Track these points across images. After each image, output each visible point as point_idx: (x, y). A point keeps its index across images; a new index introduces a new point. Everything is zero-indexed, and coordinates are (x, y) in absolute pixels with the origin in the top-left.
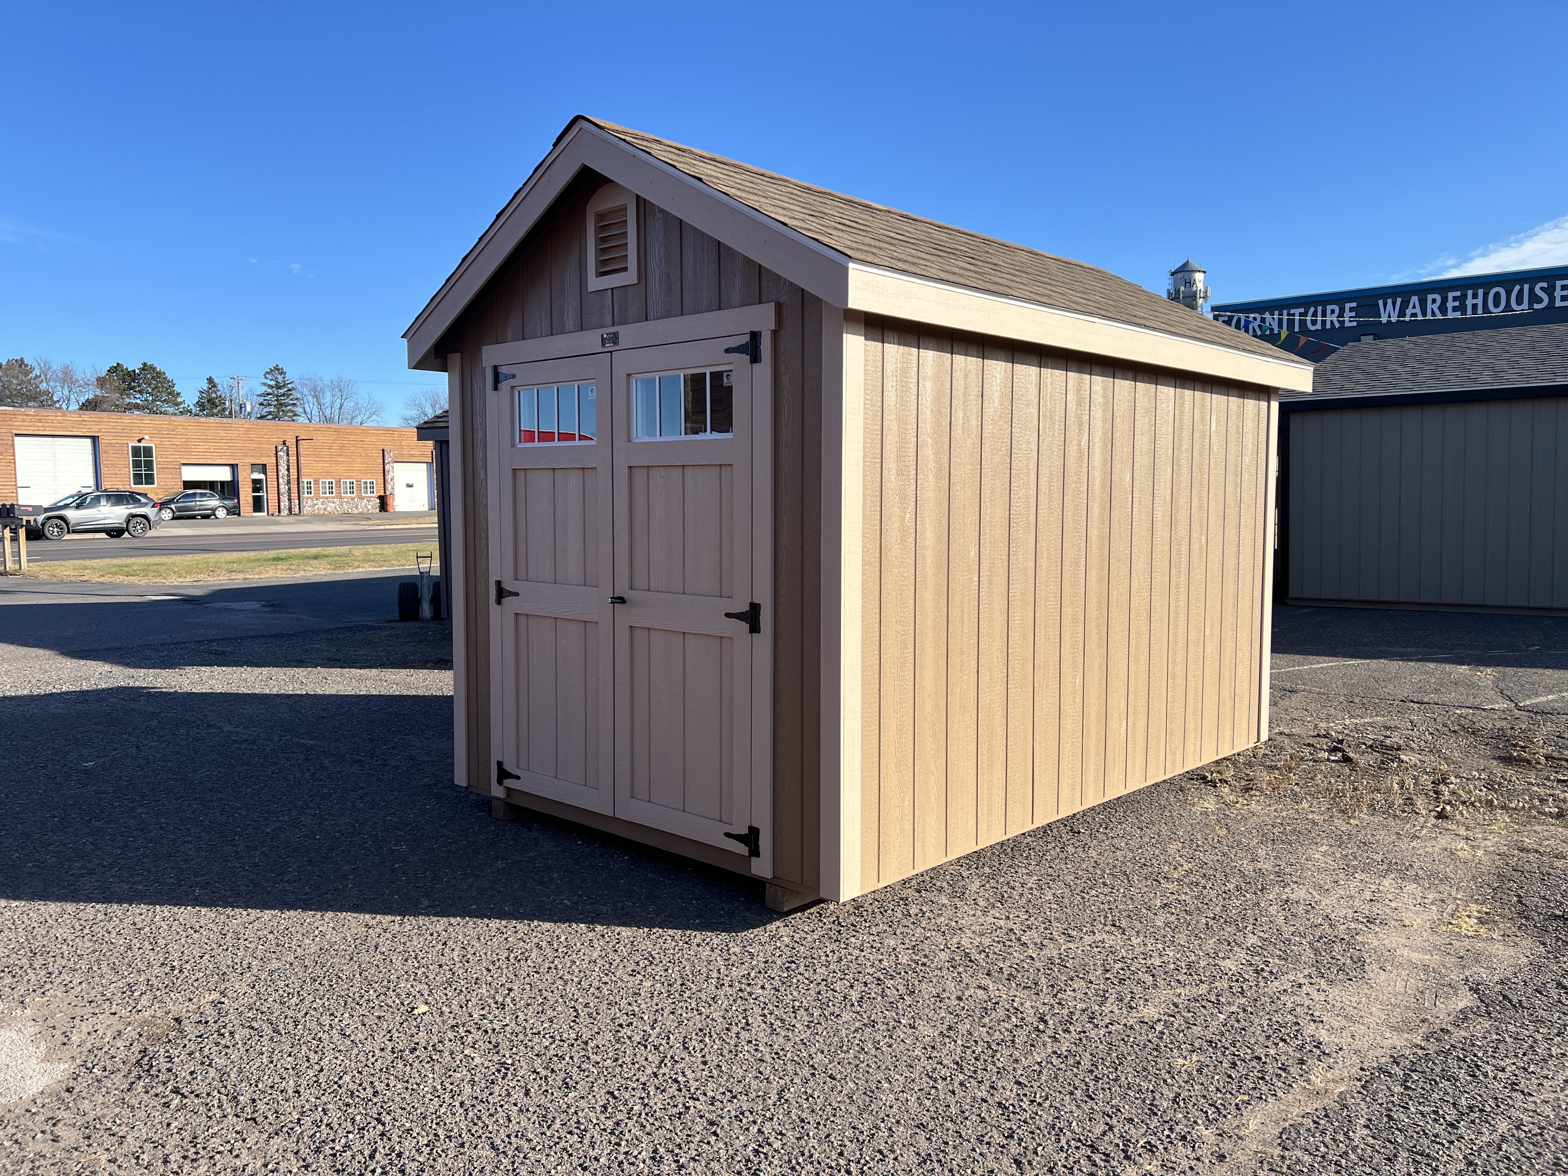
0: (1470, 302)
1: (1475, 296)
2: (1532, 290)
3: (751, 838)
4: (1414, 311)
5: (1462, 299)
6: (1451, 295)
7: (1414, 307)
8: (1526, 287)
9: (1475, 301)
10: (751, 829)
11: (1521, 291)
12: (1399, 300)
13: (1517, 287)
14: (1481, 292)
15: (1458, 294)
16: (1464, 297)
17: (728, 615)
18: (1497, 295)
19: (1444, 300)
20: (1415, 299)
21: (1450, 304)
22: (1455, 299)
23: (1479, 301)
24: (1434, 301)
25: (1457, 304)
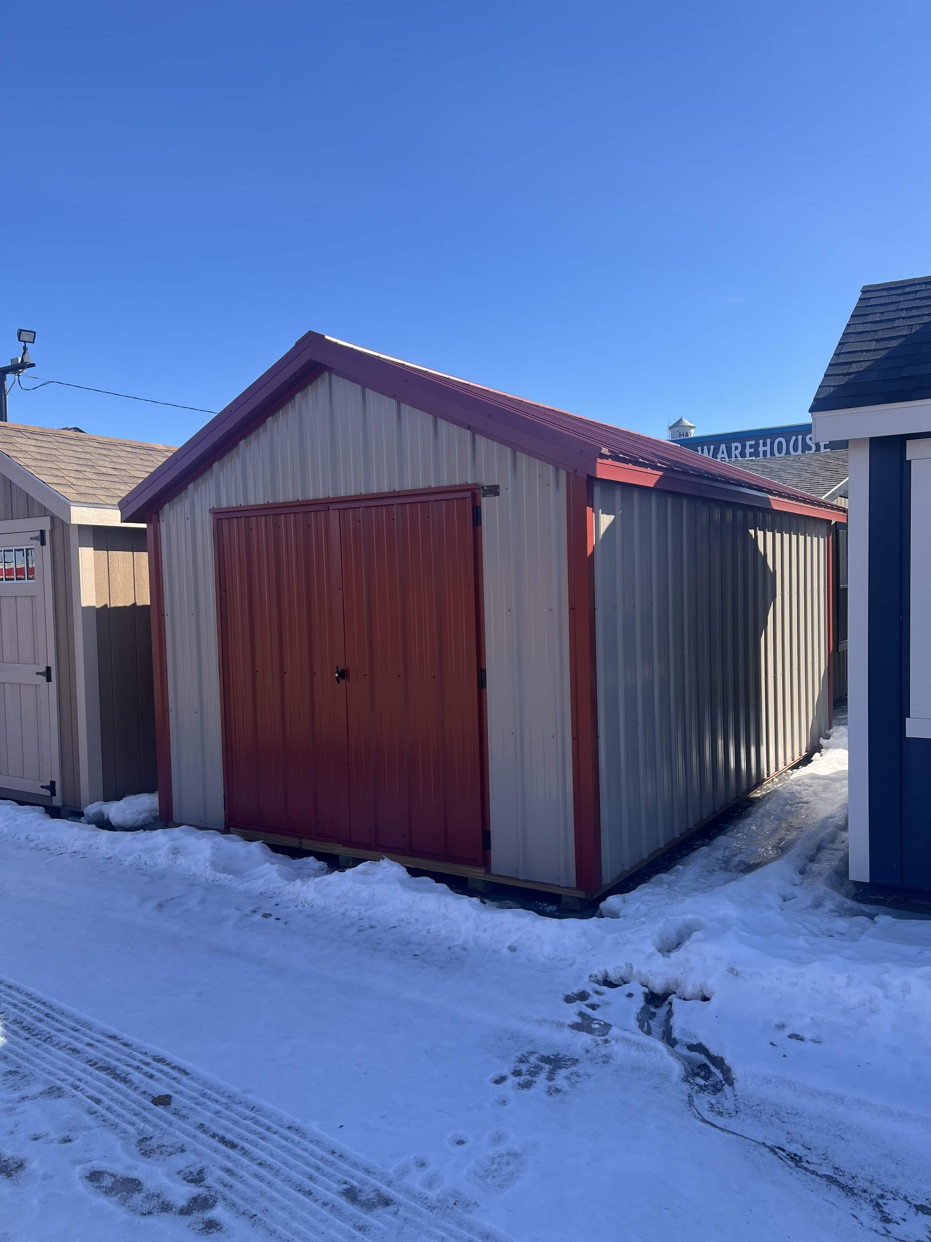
0: (761, 449)
1: (765, 445)
2: (804, 439)
3: (52, 787)
4: (723, 456)
5: (756, 446)
6: (748, 443)
7: (723, 453)
8: (800, 437)
9: (765, 448)
10: (51, 782)
11: (796, 440)
12: (712, 447)
13: (794, 438)
14: (768, 441)
15: (753, 442)
16: (757, 444)
17: (37, 673)
18: (780, 443)
19: (744, 447)
20: (723, 447)
21: (748, 451)
22: (751, 446)
23: (768, 448)
24: (736, 448)
25: (752, 450)
